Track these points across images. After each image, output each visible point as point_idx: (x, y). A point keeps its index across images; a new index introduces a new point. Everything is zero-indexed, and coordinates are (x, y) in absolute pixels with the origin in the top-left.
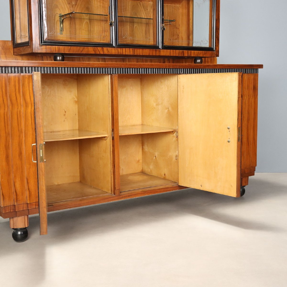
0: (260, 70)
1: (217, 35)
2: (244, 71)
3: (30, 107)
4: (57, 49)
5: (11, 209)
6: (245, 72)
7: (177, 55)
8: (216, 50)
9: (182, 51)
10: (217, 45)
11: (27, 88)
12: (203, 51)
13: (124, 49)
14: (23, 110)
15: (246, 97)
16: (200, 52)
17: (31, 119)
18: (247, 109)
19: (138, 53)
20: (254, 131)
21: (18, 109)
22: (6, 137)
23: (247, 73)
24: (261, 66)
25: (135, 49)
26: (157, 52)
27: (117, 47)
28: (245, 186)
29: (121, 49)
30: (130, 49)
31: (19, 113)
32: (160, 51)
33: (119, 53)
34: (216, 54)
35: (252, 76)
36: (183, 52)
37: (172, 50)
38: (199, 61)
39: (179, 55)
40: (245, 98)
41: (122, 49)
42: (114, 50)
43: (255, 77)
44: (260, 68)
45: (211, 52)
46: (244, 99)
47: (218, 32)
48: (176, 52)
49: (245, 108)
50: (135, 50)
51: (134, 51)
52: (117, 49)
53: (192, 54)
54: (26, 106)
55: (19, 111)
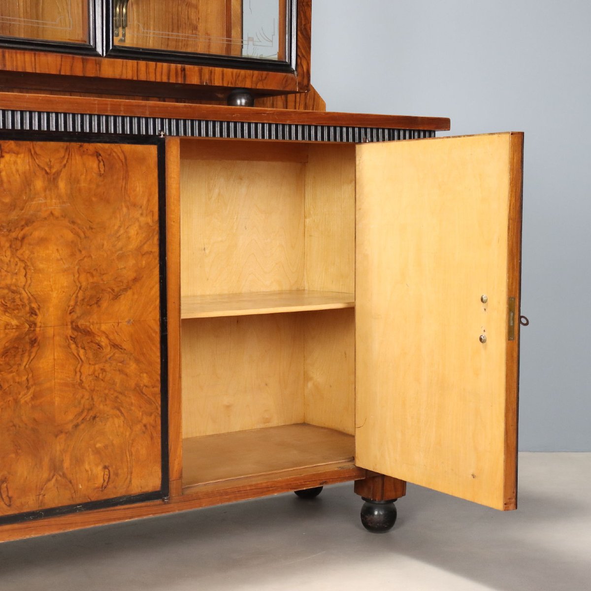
1: (303, 23)
7: (161, 79)
8: (299, 69)
9: (179, 66)
10: (304, 56)
12: (256, 72)
16: (243, 72)
24: (443, 124)
25: (7, 50)
26: (90, 66)
28: (395, 500)
32: (99, 64)
34: (299, 83)
36: (183, 70)
37: (142, 63)
38: (241, 103)
39: (169, 79)
44: (439, 128)
45: (281, 75)
47: (305, 13)
48: (159, 70)
50: (7, 55)
51: (4, 57)
53: (216, 77)
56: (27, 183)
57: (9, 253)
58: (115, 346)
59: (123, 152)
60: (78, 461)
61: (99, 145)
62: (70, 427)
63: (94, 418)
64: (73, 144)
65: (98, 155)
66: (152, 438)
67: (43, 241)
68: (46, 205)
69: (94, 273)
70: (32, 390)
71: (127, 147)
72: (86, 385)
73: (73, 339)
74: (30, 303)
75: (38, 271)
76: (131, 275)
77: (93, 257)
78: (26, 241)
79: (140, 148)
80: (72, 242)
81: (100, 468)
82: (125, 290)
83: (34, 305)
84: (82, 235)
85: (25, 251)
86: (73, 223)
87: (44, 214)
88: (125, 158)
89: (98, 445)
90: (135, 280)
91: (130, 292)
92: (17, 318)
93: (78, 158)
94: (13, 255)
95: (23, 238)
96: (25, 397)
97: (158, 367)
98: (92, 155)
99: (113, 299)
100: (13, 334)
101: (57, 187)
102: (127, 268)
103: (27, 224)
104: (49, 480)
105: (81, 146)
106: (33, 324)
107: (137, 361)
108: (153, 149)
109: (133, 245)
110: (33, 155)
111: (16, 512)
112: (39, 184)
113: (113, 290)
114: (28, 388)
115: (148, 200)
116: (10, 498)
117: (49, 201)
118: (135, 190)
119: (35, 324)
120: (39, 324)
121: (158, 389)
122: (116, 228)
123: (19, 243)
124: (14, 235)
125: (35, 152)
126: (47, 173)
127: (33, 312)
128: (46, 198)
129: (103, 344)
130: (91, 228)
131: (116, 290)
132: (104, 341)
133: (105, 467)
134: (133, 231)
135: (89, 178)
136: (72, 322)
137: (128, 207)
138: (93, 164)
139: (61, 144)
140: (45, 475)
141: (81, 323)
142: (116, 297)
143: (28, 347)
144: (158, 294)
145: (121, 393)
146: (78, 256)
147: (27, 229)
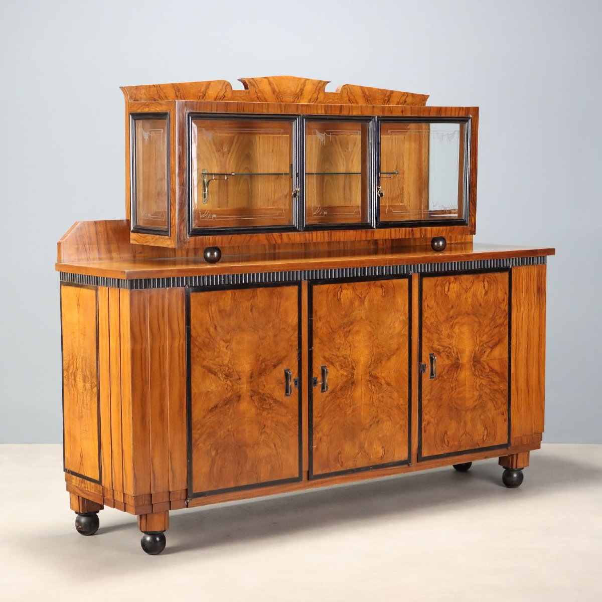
0: (549, 258)
1: (473, 196)
2: (520, 262)
3: (177, 340)
4: (211, 241)
5: (145, 501)
6: (523, 264)
7: (402, 237)
8: (470, 223)
9: (410, 229)
10: (472, 215)
11: (175, 309)
12: (448, 227)
13: (314, 233)
14: (167, 344)
15: (524, 307)
16: (441, 228)
17: (179, 357)
18: (526, 329)
19: (338, 238)
20: (539, 368)
21: (160, 342)
22: (143, 387)
23: (525, 264)
24: (551, 251)
26: (369, 234)
27: (303, 231)
28: (523, 468)
29: (309, 233)
30: (324, 233)
31: (161, 348)
32: (373, 233)
33: (306, 240)
34: (470, 231)
35: (534, 270)
36: (412, 230)
37: (393, 230)
38: (438, 243)
39: (405, 236)
40: (522, 309)
41: (312, 234)
42: (298, 236)
43: (541, 271)
44: (549, 254)
45: (461, 227)
46: (520, 311)
47: (473, 192)
48: (401, 231)
49: (522, 328)
51: (331, 235)
52: (303, 234)
53: (428, 232)
54: (173, 338)
55: (161, 346)
56: (352, 304)
57: (343, 339)
58: (388, 384)
59: (393, 284)
60: (371, 444)
61: (383, 281)
62: (368, 426)
63: (378, 421)
64: (371, 282)
65: (382, 286)
66: (404, 432)
67: (358, 332)
68: (359, 313)
69: (380, 347)
70: (352, 408)
71: (395, 281)
72: (375, 404)
73: (369, 381)
74: (352, 363)
75: (355, 347)
76: (396, 347)
77: (379, 339)
78: (350, 333)
79: (400, 281)
80: (370, 331)
81: (381, 447)
82: (393, 355)
83: (353, 365)
84: (374, 328)
85: (350, 338)
86: (371, 322)
87: (358, 318)
88: (394, 287)
89: (380, 436)
90: (397, 349)
91: (395, 356)
92: (346, 371)
93: (373, 288)
94: (345, 340)
95: (350, 331)
96: (349, 411)
97: (407, 394)
98: (379, 287)
99: (388, 360)
100: (345, 379)
101: (364, 304)
102: (394, 344)
103: (351, 324)
104: (359, 454)
105: (375, 283)
106: (352, 374)
107: (398, 392)
108: (406, 281)
109: (397, 331)
110: (354, 289)
111: (345, 469)
112: (357, 303)
113: (387, 355)
114: (350, 407)
115: (404, 307)
116: (342, 462)
117: (360, 312)
118: (398, 303)
119: (354, 374)
120: (355, 374)
121: (407, 406)
122: (389, 323)
123: (348, 334)
124: (346, 330)
125: (356, 289)
126: (360, 298)
127: (353, 368)
128: (359, 310)
129: (383, 384)
130: (378, 324)
131: (389, 355)
132: (383, 382)
133: (383, 447)
134: (397, 325)
135: (378, 298)
136: (369, 373)
137: (394, 312)
138: (380, 291)
139: (366, 282)
140: (357, 451)
141: (373, 373)
142: (389, 359)
143: (351, 385)
144: (408, 356)
145: (390, 408)
146: (373, 339)
147: (351, 326)
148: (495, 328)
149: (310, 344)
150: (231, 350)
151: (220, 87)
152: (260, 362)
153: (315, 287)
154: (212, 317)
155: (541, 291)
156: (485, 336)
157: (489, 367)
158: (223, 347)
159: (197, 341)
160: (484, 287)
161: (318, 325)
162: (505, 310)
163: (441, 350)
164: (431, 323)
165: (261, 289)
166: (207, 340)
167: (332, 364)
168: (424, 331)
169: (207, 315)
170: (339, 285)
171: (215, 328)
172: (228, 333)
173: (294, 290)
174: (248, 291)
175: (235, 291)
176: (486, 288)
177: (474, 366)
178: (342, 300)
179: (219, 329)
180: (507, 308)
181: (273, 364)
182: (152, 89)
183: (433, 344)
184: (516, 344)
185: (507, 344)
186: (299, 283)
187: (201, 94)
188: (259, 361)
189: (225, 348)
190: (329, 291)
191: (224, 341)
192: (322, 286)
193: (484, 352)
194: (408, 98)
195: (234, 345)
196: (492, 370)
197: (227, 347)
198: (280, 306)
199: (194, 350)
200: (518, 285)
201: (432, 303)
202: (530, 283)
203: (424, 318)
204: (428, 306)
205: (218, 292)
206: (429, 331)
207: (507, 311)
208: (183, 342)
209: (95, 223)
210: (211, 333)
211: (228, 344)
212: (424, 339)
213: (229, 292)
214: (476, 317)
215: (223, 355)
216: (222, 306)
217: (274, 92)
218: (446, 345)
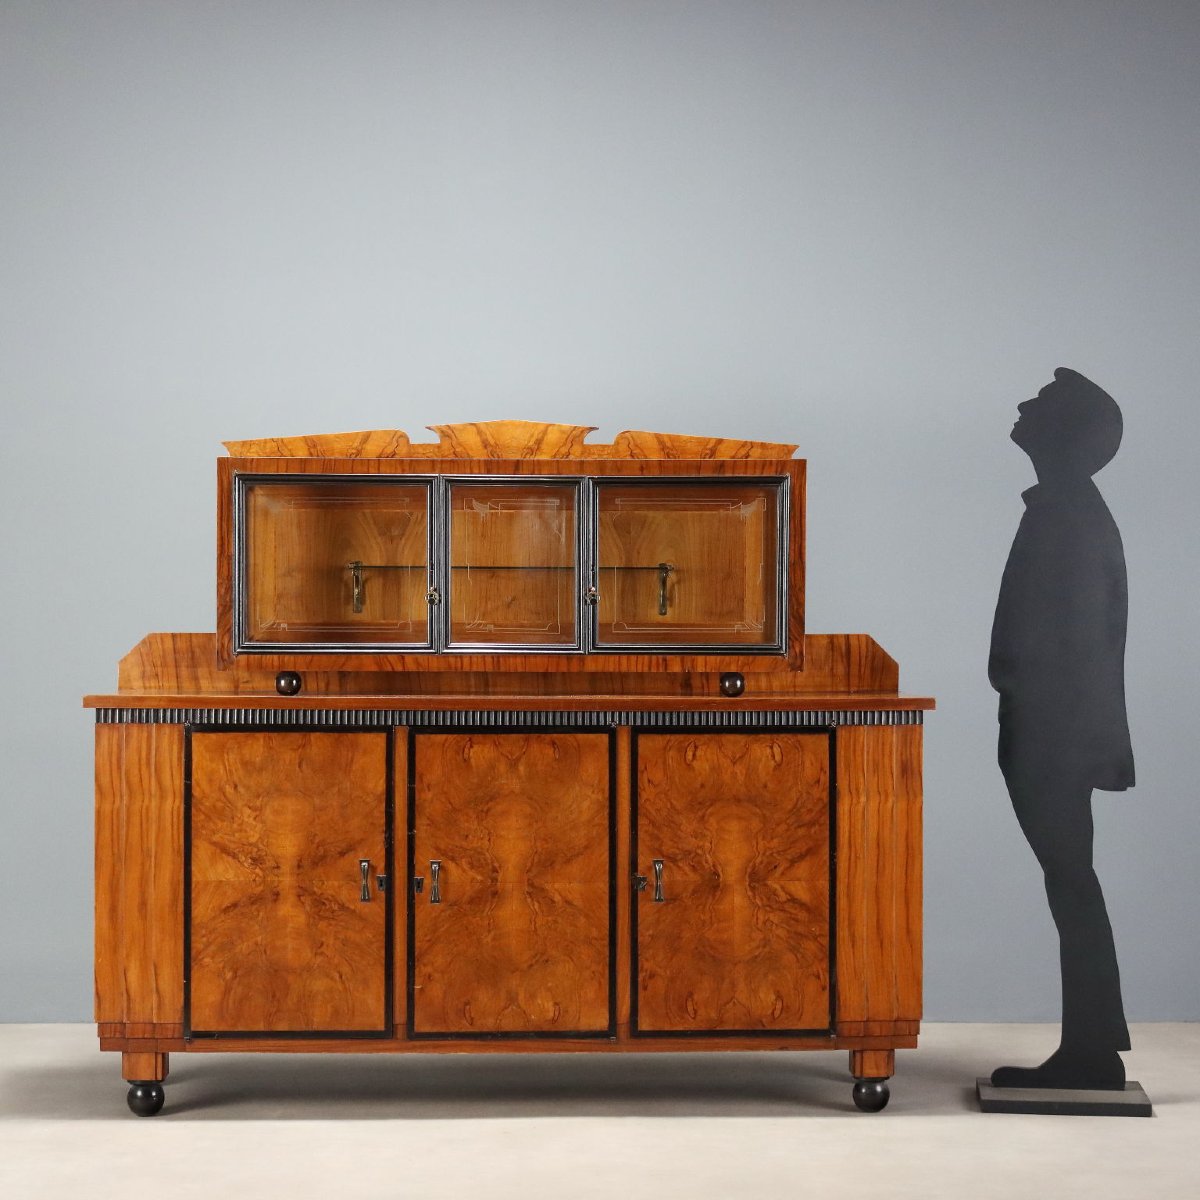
1: (796, 607)
2: (856, 719)
3: (169, 801)
5: (115, 1032)
6: (863, 722)
7: (642, 670)
8: (791, 651)
9: (660, 656)
11: (167, 755)
13: (466, 658)
14: (154, 805)
15: (868, 796)
16: (727, 658)
17: (172, 826)
18: (875, 835)
19: (511, 666)
20: (907, 903)
21: (143, 801)
22: (114, 866)
23: (869, 723)
24: (930, 703)
29: (456, 657)
30: (484, 657)
31: (144, 811)
33: (450, 668)
34: (790, 665)
35: (892, 737)
36: (665, 659)
40: (863, 799)
42: (435, 660)
43: (910, 737)
44: (926, 708)
45: (770, 658)
46: (859, 802)
49: (863, 830)
52: (445, 657)
53: (699, 665)
54: (162, 797)
55: (144, 807)
56: (492, 767)
57: (476, 823)
58: (568, 903)
59: (576, 740)
60: (532, 996)
61: (555, 735)
62: (525, 966)
63: (547, 961)
64: (532, 735)
65: (553, 743)
66: (600, 983)
67: (504, 813)
68: (507, 784)
69: (549, 840)
70: (493, 933)
71: (581, 736)
72: (539, 932)
73: (529, 893)
74: (492, 862)
75: (499, 837)
76: (583, 843)
77: (549, 827)
78: (490, 813)
79: (592, 736)
80: (530, 814)
81: (551, 1004)
82: (578, 855)
83: (496, 865)
84: (539, 809)
85: (489, 821)
86: (531, 799)
87: (505, 792)
88: (579, 745)
89: (550, 984)
90: (586, 847)
91: (581, 858)
92: (482, 875)
93: (536, 746)
94: (480, 824)
95: (488, 810)
96: (488, 939)
97: (607, 923)
98: (548, 744)
99: (565, 863)
100: (477, 886)
101: (517, 770)
102: (579, 837)
103: (491, 800)
104: (506, 1008)
105: (539, 737)
106: (494, 880)
107: (587, 916)
108: (605, 738)
109: (585, 817)
110: (496, 745)
111: (476, 1030)
112: (502, 767)
113: (566, 855)
114: (489, 931)
115: (600, 780)
116: (472, 1019)
117: (510, 781)
118: (586, 772)
119: (497, 880)
120: (499, 879)
121: (606, 942)
122: (569, 803)
123: (484, 814)
124: (480, 808)
125: (499, 743)
126: (509, 759)
127: (495, 870)
128: (507, 779)
129: (556, 900)
130: (547, 803)
131: (569, 855)
132: (557, 898)
133: (556, 1004)
134: (584, 806)
135: (545, 762)
136: (529, 880)
137: (580, 786)
138: (550, 751)
139: (521, 735)
140: (502, 1004)
141: (537, 882)
142: (568, 861)
143: (490, 897)
144: (607, 860)
145: (572, 942)
146: (535, 826)
147: (491, 804)
148: (799, 827)
149: (411, 824)
150: (263, 822)
151: (388, 440)
152: (315, 846)
153: (421, 738)
154: (230, 771)
155: (911, 772)
156: (775, 841)
157: (786, 893)
158: (249, 816)
159: (202, 804)
160: (773, 756)
161: (425, 797)
162: (820, 799)
163: (679, 857)
164: (658, 810)
165: (318, 734)
166: (219, 805)
167: (453, 859)
168: (642, 821)
169: (221, 767)
170: (467, 737)
171: (236, 787)
172: (258, 796)
173: (380, 739)
174: (296, 737)
175: (271, 734)
176: (777, 758)
177: (753, 889)
178: (472, 760)
179: (241, 789)
180: (825, 796)
181: (339, 850)
182: (268, 445)
183: (661, 845)
184: (850, 859)
185: (826, 857)
186: (389, 731)
187: (354, 451)
188: (313, 843)
189: (251, 819)
190: (446, 745)
191: (250, 808)
192: (433, 736)
193: (775, 867)
194: (753, 450)
195: (268, 813)
196: (793, 900)
197: (255, 819)
198: (352, 761)
199: (197, 818)
200: (852, 757)
201: (658, 776)
202: (883, 755)
203: (641, 801)
204: (649, 781)
205: (241, 736)
206: (652, 823)
207: (826, 799)
208: (180, 804)
209: (174, 636)
210: (227, 794)
211: (258, 813)
212: (641, 834)
213: (260, 736)
214: (756, 806)
215: (248, 829)
216: (247, 756)
217: (486, 444)
218: (688, 847)
